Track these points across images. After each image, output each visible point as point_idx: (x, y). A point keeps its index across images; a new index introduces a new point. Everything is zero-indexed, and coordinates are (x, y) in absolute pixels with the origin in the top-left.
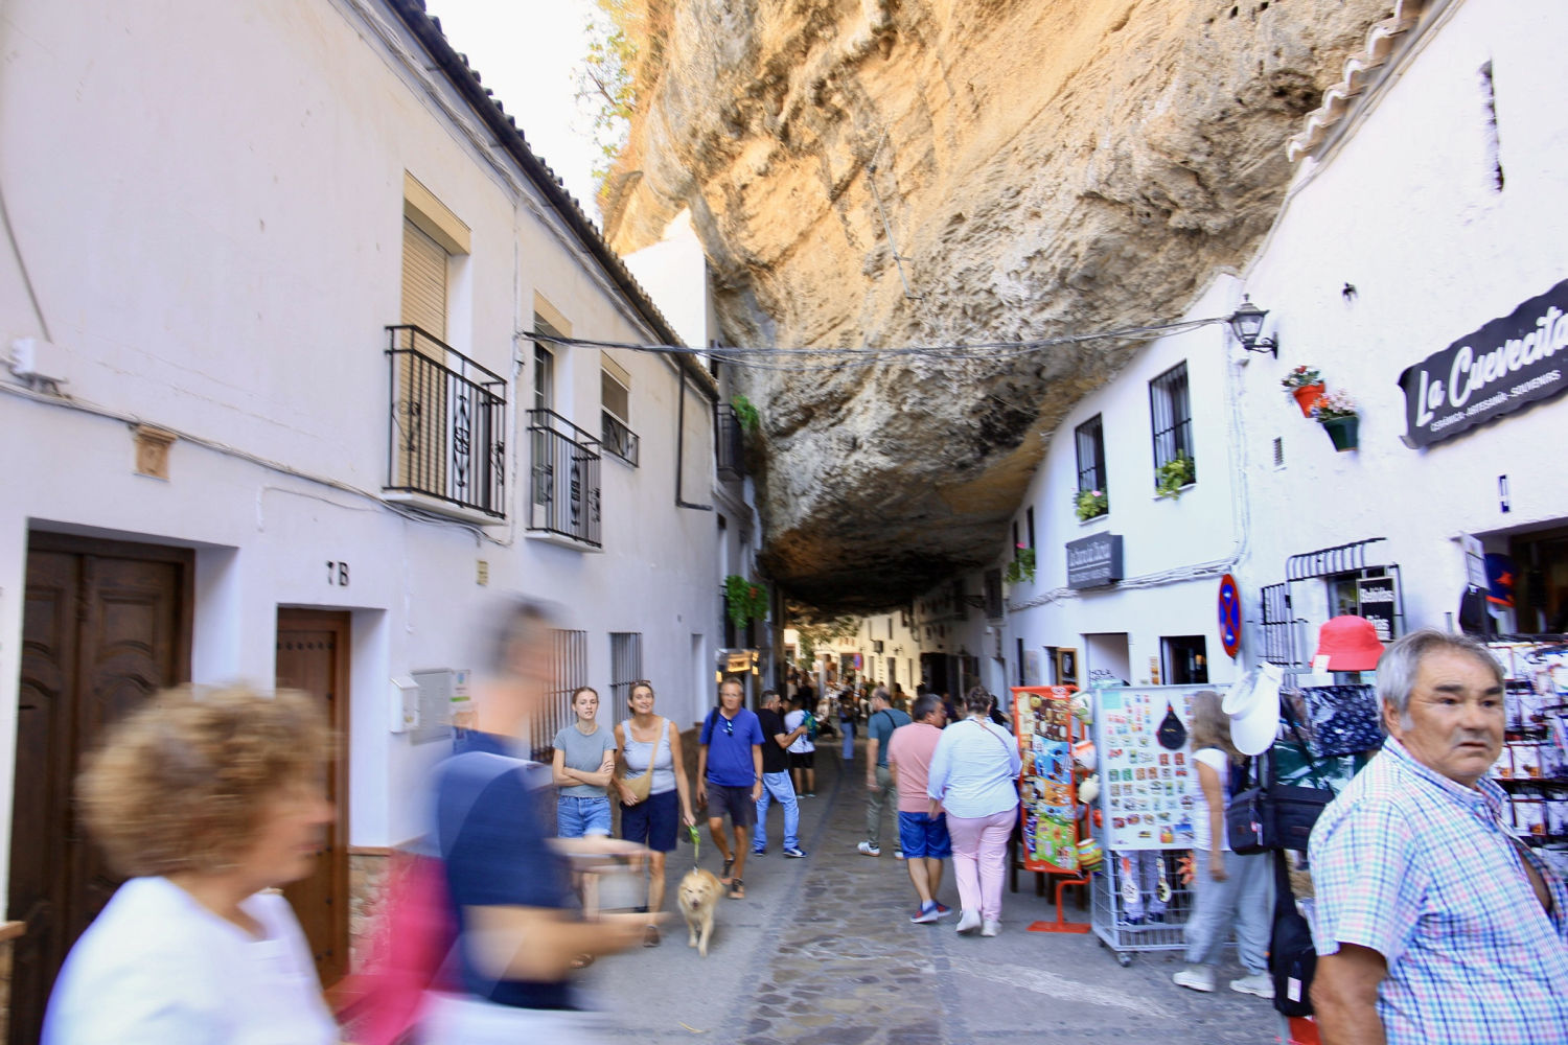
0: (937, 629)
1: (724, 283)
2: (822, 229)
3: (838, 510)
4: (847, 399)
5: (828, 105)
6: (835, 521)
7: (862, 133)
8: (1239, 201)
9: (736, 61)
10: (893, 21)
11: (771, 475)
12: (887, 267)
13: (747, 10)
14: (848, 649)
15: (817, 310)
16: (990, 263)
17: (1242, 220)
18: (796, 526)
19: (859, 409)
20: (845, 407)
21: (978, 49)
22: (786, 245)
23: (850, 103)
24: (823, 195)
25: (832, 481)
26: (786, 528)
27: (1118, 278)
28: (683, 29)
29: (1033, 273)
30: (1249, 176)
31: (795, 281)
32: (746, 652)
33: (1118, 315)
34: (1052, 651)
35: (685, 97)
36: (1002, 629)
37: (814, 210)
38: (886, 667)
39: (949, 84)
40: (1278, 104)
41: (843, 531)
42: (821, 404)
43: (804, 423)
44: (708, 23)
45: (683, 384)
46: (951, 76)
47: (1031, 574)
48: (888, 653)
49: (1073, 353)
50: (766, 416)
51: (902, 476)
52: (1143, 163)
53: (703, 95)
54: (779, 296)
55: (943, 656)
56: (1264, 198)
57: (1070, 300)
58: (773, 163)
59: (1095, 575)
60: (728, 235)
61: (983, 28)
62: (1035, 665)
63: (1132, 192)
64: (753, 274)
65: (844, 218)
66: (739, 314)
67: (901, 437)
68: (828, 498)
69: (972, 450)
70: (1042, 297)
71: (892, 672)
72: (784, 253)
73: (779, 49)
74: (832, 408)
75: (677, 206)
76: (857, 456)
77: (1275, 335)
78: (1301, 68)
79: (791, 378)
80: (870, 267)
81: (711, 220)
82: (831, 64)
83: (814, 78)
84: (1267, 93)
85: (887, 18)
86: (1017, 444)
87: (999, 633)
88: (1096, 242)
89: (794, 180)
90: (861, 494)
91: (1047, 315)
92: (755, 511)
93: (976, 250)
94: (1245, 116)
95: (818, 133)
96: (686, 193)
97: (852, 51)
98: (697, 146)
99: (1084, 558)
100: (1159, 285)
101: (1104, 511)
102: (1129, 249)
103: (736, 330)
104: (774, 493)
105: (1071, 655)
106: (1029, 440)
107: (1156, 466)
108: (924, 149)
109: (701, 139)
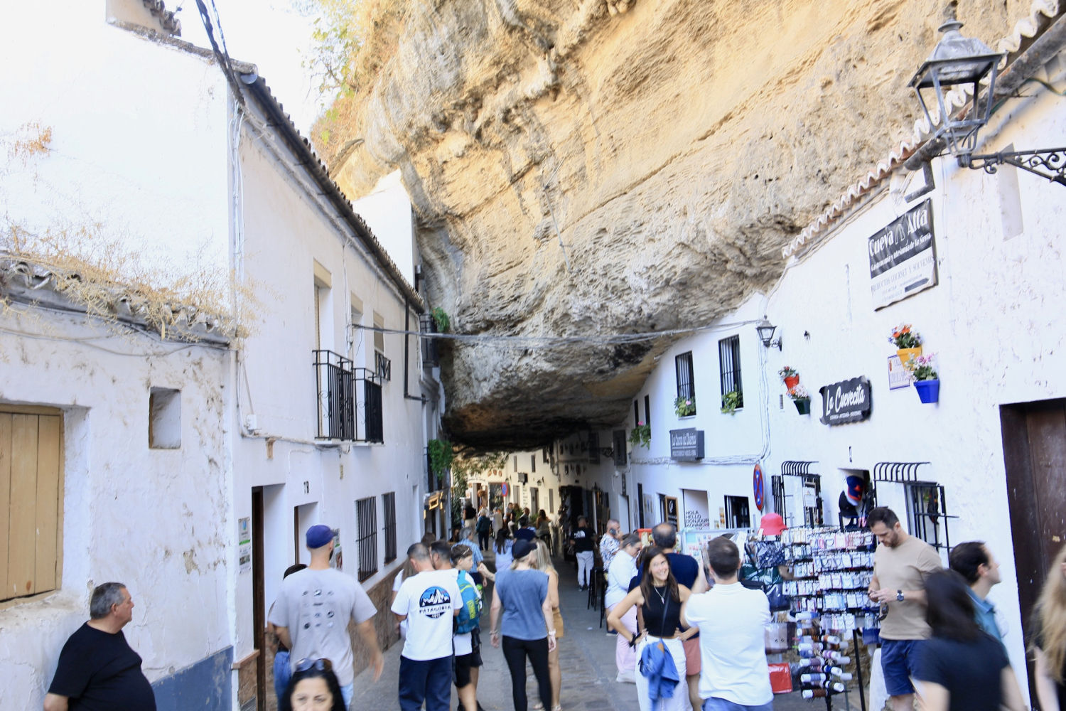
0: (574, 466)
1: (425, 224)
2: (503, 198)
3: (511, 393)
4: (522, 321)
5: (511, 123)
6: (508, 400)
7: (536, 145)
8: (763, 264)
9: (447, 87)
10: (559, 81)
11: (457, 362)
12: (551, 236)
13: (456, 56)
14: (495, 479)
15: (497, 252)
16: (622, 263)
17: (765, 273)
18: (478, 401)
19: (530, 329)
20: (519, 326)
21: (617, 113)
22: (474, 206)
23: (527, 124)
24: (505, 178)
25: (509, 374)
26: (469, 401)
27: (700, 286)
28: (406, 56)
29: (650, 276)
30: (767, 255)
31: (480, 231)
32: (438, 492)
33: (700, 303)
34: (662, 497)
35: (404, 101)
36: (627, 474)
37: (498, 186)
38: (529, 495)
39: (597, 129)
40: (778, 227)
41: (512, 406)
42: (499, 321)
43: (486, 329)
44: (426, 58)
45: (407, 313)
46: (598, 123)
47: (648, 442)
48: (532, 483)
49: (674, 319)
50: (455, 321)
51: (559, 376)
52: (711, 239)
53: (419, 102)
54: (467, 237)
55: (580, 489)
56: (775, 264)
57: (672, 294)
58: (468, 151)
59: (688, 454)
60: (431, 193)
61: (620, 101)
62: (650, 506)
63: (706, 249)
64: (448, 220)
65: (520, 195)
66: (436, 245)
67: (561, 352)
68: (504, 385)
69: (608, 363)
70: (655, 290)
71: (535, 499)
72: (473, 210)
73: (478, 84)
74: (509, 324)
75: (391, 166)
76: (526, 360)
77: (780, 338)
78: (788, 215)
79: (478, 300)
80: (539, 235)
81: (418, 181)
82: (515, 101)
83: (503, 106)
84: (773, 221)
85: (556, 78)
86: (638, 362)
87: (624, 477)
88: (687, 269)
89: (483, 163)
90: (529, 384)
91: (657, 299)
92: (441, 385)
93: (615, 253)
94: (763, 228)
95: (503, 138)
96: (398, 160)
97: (530, 95)
98: (411, 133)
99: (681, 441)
100: (723, 291)
101: (693, 413)
102: (705, 273)
103: (433, 256)
104: (459, 375)
105: (674, 501)
106: (646, 361)
107: (722, 393)
108: (579, 165)
109: (414, 130)
